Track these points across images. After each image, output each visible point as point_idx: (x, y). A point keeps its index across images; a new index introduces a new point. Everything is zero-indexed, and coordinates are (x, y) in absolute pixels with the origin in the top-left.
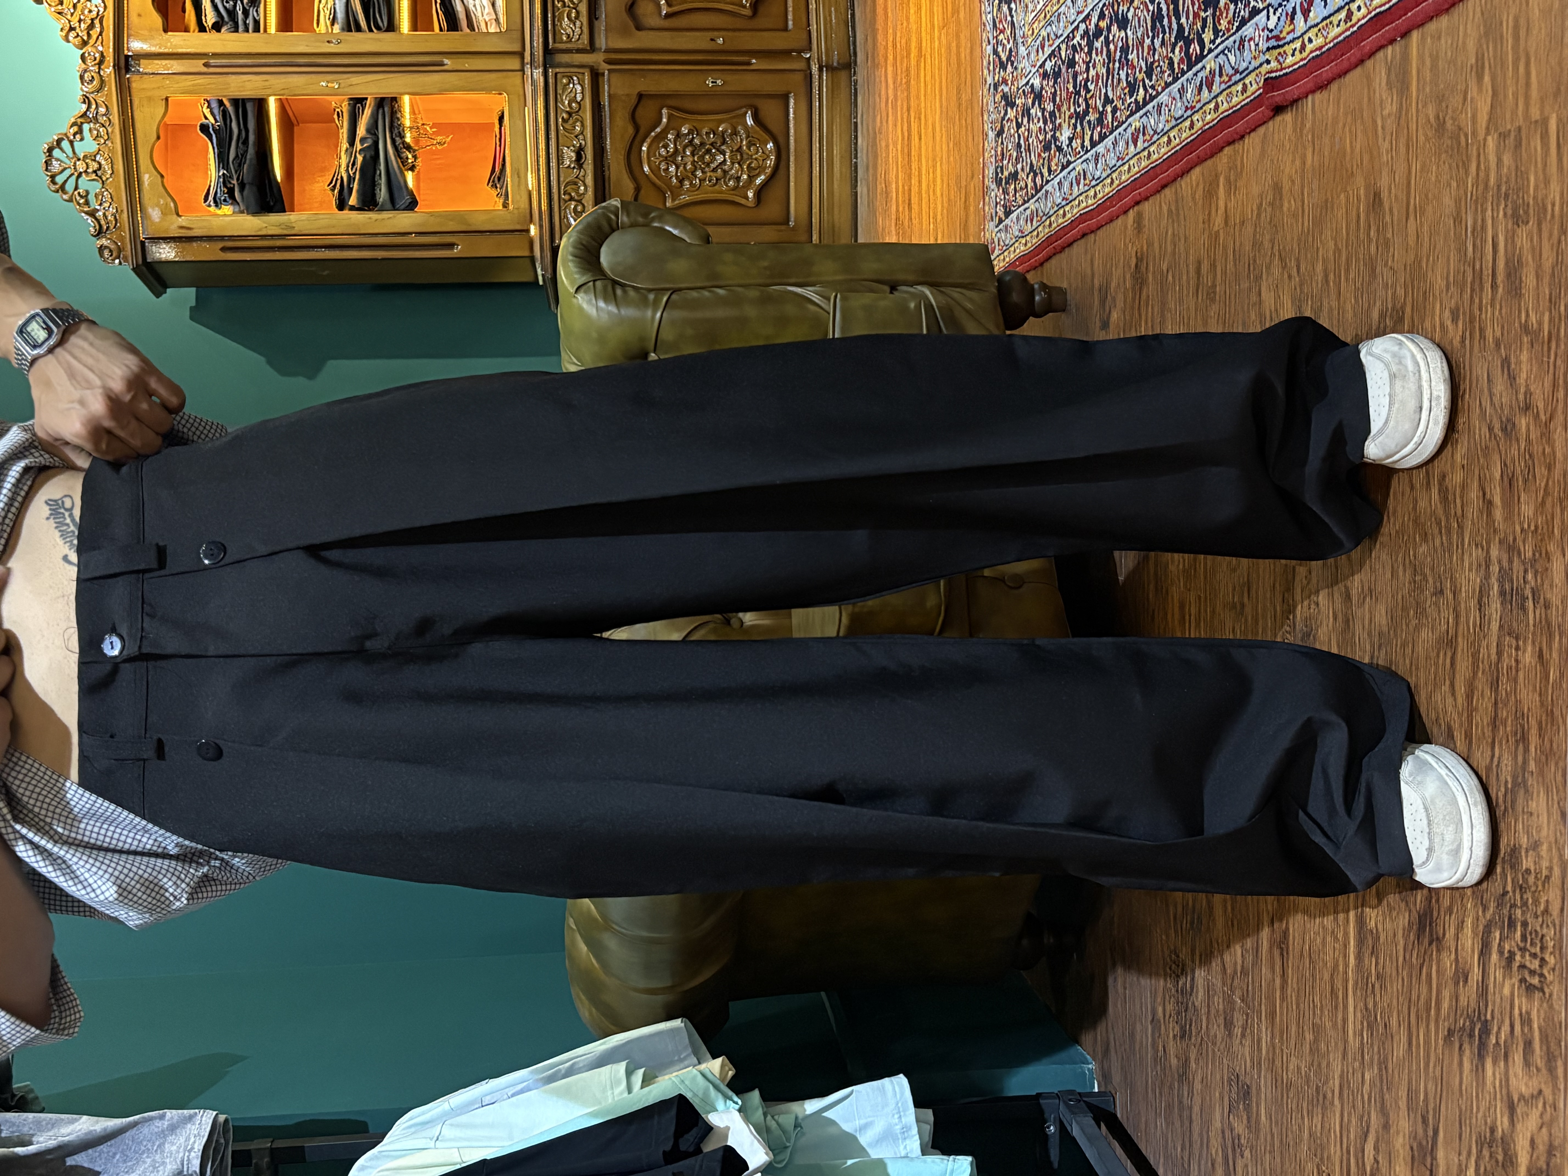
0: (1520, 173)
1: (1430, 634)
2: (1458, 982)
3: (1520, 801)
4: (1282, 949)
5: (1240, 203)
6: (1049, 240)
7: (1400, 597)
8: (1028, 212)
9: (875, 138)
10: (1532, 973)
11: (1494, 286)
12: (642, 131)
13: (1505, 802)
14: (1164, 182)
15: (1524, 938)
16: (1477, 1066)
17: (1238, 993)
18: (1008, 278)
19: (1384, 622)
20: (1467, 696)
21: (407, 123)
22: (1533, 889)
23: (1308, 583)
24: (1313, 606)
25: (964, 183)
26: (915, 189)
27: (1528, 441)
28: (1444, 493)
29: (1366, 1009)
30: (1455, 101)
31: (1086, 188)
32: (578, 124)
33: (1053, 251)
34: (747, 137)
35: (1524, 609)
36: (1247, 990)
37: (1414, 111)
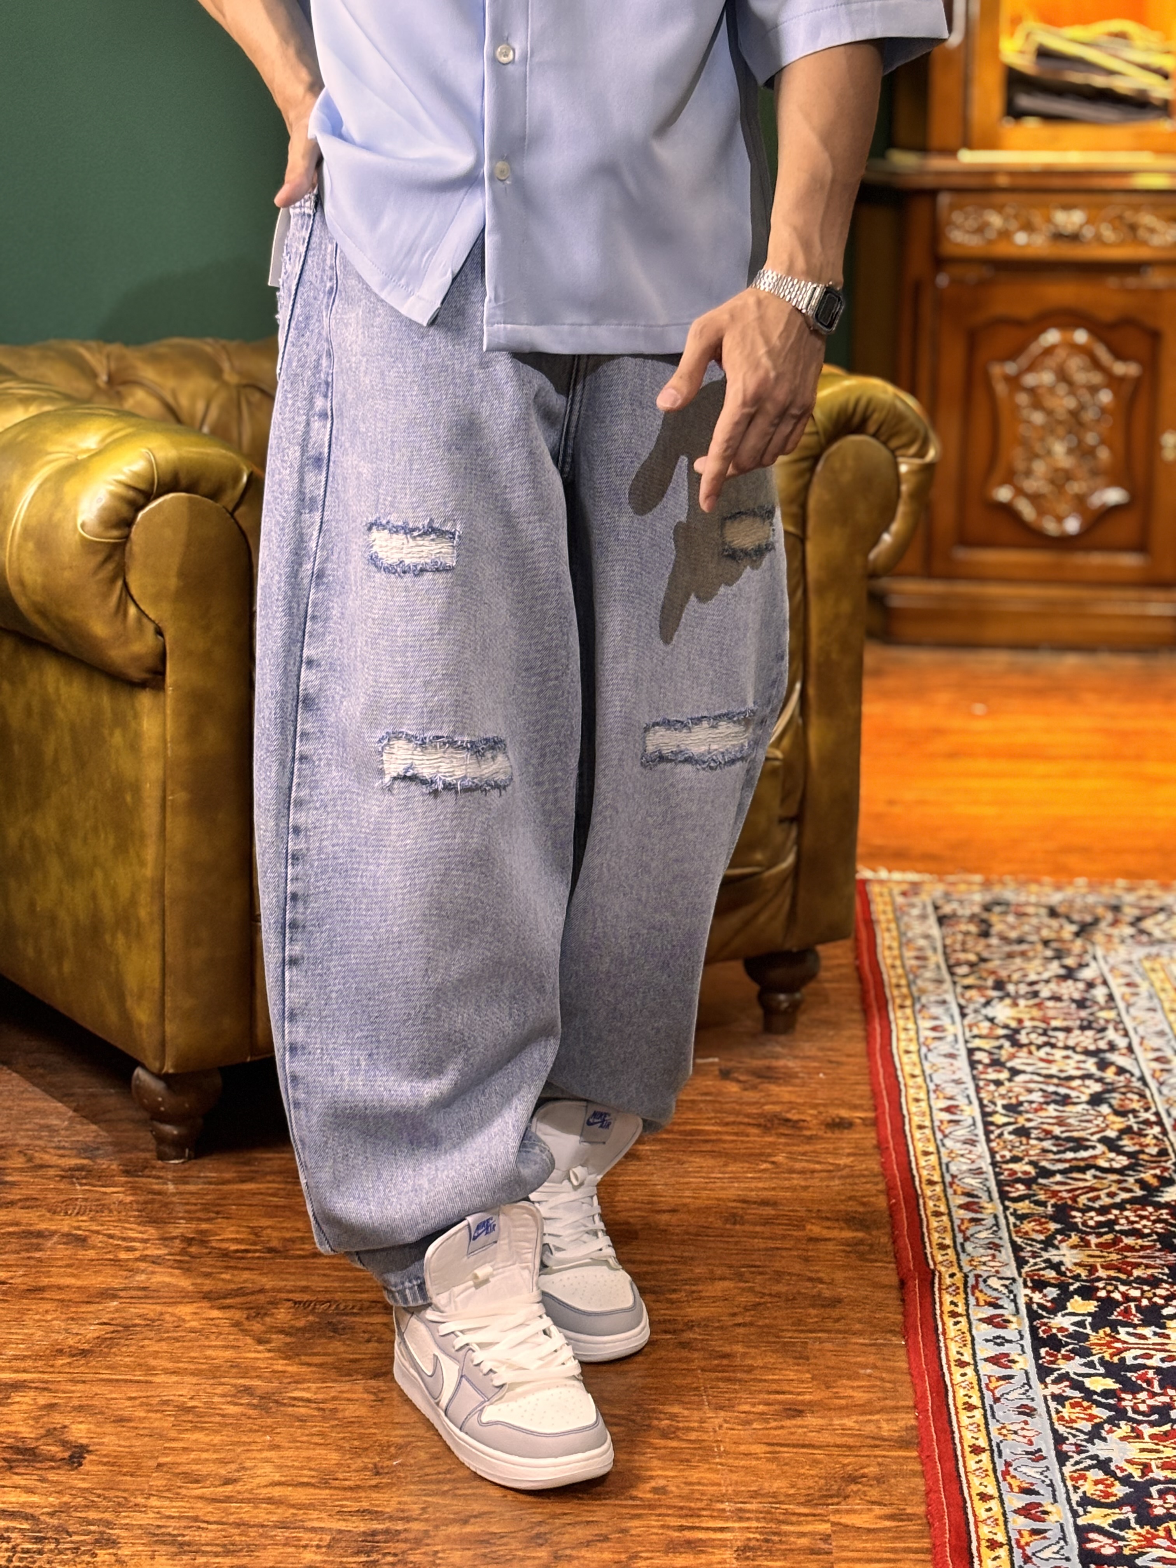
0: (786, 1553)
5: (829, 1256)
7: (374, 1431)
12: (1107, 333)
15: (24, 1551)
22: (77, 1560)
24: (366, 1336)
32: (1117, 238)
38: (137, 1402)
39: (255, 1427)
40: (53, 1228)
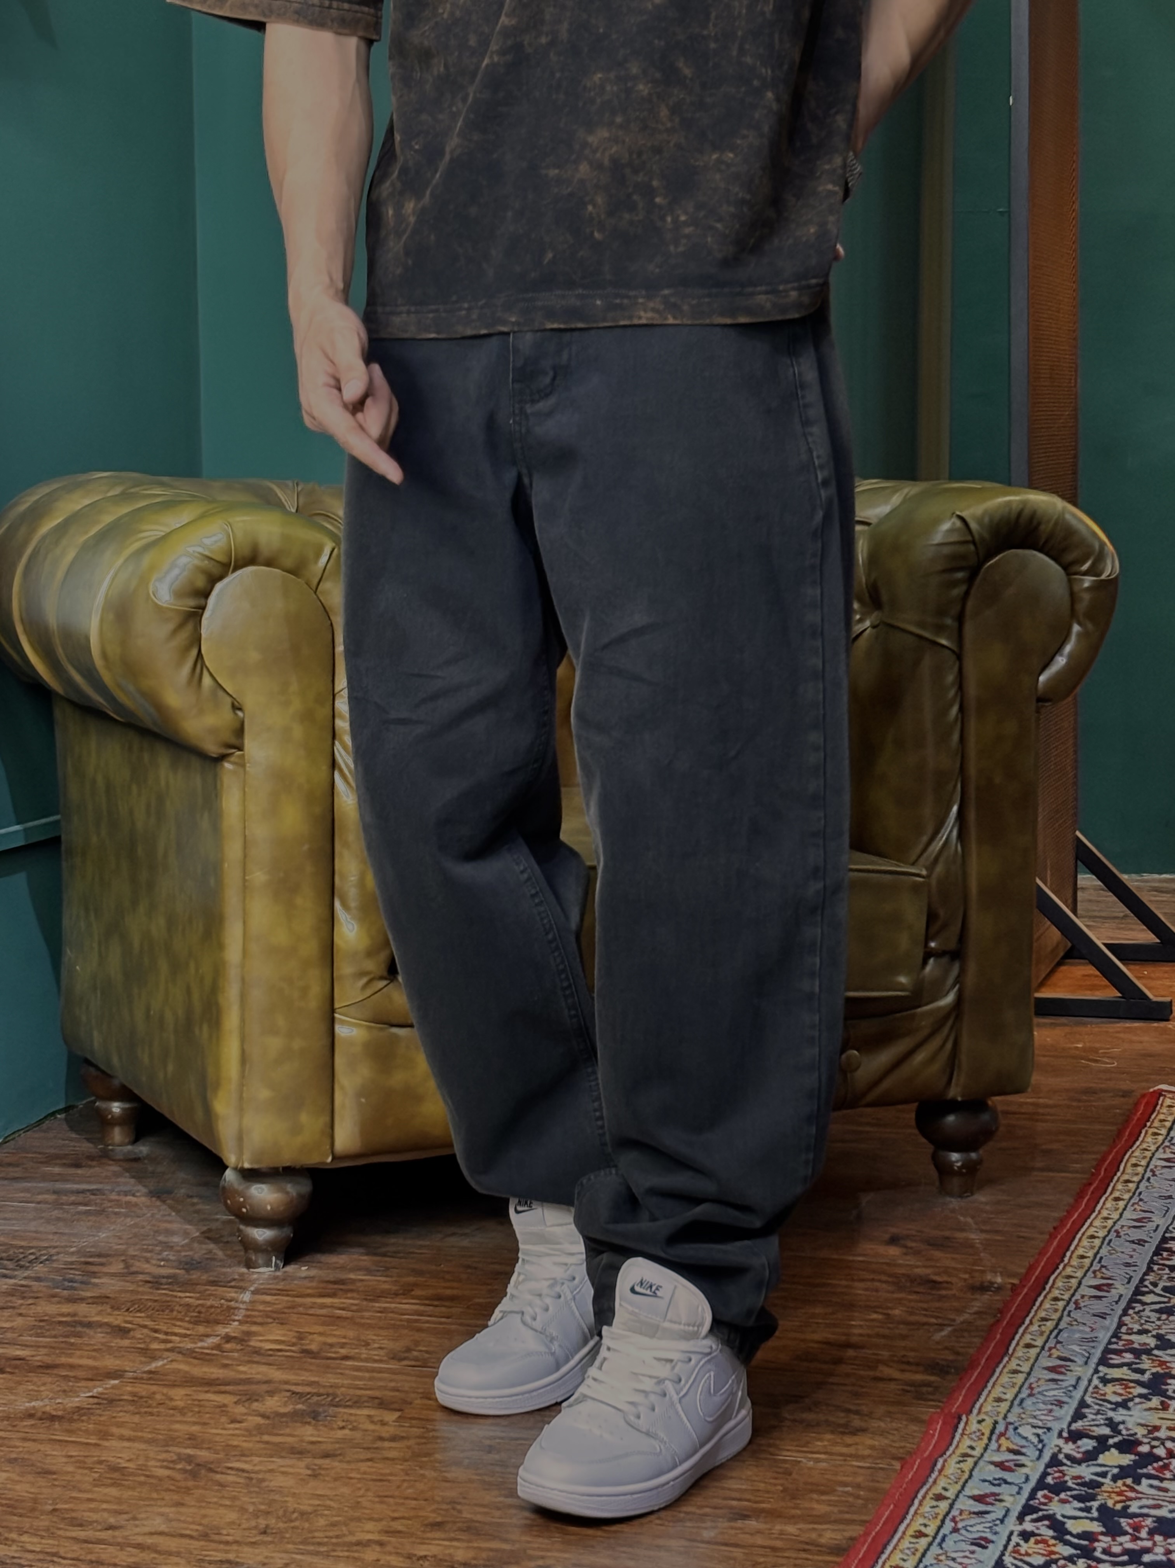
38: (73, 1459)
39: (172, 1488)
40: (106, 1320)
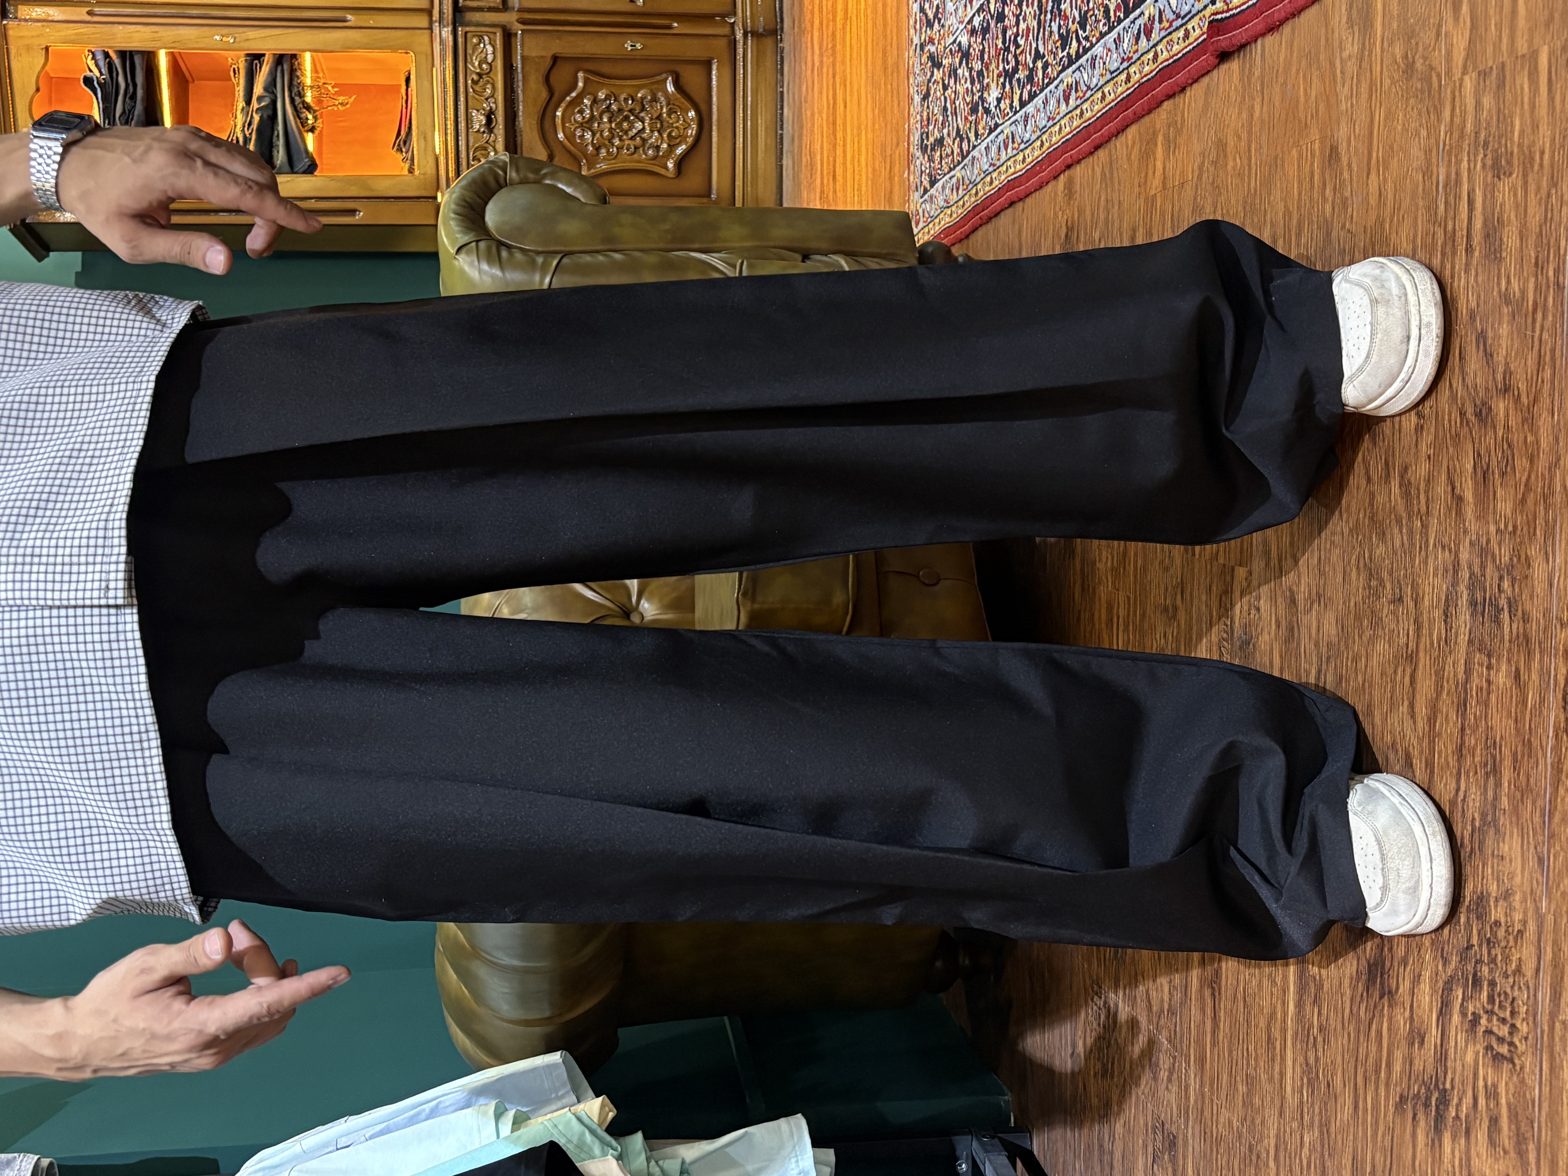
0: (1503, 117)
1: (1387, 646)
2: (1413, 1044)
3: (1489, 842)
4: (1213, 988)
5: (1179, 163)
6: (976, 210)
7: (1352, 604)
8: (954, 180)
9: (800, 108)
10: (1501, 1040)
11: (1469, 249)
12: (556, 95)
13: (1471, 842)
14: (1098, 142)
15: (1491, 999)
16: (1433, 1141)
17: (1165, 1033)
18: (930, 249)
19: (1333, 632)
20: (1429, 719)
21: (308, 81)
22: (1503, 944)
23: (1249, 586)
24: (1253, 612)
25: (889, 152)
26: (839, 160)
27: (1507, 428)
28: (1406, 487)
29: (1307, 1064)
30: (1427, 36)
31: (1015, 152)
32: (489, 86)
33: (979, 222)
34: (668, 104)
35: (1497, 621)
36: (1175, 1031)
37: (1378, 50)
